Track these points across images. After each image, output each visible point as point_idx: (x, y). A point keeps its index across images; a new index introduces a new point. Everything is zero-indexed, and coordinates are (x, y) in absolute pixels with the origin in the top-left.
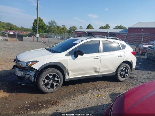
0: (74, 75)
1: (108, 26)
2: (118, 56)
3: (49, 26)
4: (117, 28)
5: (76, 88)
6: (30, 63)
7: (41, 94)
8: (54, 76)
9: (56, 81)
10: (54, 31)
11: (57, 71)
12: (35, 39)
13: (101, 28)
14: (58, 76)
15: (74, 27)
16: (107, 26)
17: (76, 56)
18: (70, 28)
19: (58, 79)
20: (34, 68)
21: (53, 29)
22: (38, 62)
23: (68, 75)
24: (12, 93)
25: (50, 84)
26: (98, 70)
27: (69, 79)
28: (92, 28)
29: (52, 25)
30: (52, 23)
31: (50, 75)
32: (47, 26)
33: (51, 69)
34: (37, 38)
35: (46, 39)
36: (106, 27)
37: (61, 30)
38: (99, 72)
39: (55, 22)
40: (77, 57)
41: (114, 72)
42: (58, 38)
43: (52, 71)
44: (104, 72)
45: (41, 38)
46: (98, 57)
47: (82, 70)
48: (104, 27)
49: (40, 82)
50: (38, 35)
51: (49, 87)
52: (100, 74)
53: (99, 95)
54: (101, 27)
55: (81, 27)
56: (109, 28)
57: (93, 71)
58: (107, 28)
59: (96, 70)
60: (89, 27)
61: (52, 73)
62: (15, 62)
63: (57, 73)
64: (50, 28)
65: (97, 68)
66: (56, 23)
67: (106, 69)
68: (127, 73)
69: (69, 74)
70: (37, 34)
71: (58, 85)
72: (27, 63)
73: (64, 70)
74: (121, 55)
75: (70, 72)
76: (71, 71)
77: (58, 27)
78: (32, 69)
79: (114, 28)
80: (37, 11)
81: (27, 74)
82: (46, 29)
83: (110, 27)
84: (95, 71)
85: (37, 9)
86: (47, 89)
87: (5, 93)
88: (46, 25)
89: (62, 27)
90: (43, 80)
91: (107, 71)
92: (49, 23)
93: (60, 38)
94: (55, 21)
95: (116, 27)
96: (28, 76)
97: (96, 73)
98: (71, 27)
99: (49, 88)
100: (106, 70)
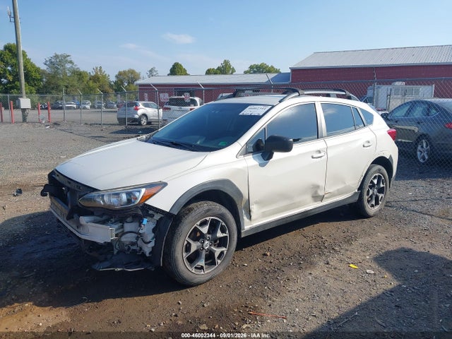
0: (264, 215)
1: (230, 67)
2: (364, 146)
3: (48, 71)
4: (255, 72)
5: (268, 254)
6: (139, 192)
7: (178, 292)
8: (214, 226)
9: (218, 241)
10: (67, 87)
11: (220, 209)
12: (17, 114)
13: (209, 72)
14: (223, 224)
15: (132, 72)
16: (226, 65)
17: (267, 156)
18: (116, 76)
19: (225, 235)
20: (156, 208)
21: (62, 80)
22: (165, 184)
23: (250, 218)
24: (79, 306)
25: (204, 253)
26: (321, 193)
27: (252, 229)
28: (184, 72)
29: (58, 69)
30: (58, 62)
31: (203, 224)
32: (43, 72)
33: (205, 205)
34: (24, 110)
35: (56, 115)
36: (225, 69)
37: (91, 83)
38: (322, 198)
39: (68, 59)
40: (270, 157)
41: (356, 193)
42: (85, 108)
43: (209, 210)
44: (333, 195)
45: (36, 112)
46: (319, 152)
47: (283, 196)
48: (219, 68)
49: (176, 253)
50: (25, 103)
51: (202, 263)
52: (325, 202)
53: (351, 265)
54: (209, 70)
55: (152, 72)
56: (232, 73)
57: (308, 197)
58: (226, 73)
59: (316, 192)
60: (176, 70)
61: (207, 219)
62: (46, 195)
63: (222, 216)
64: (53, 77)
65: (318, 187)
66: (71, 62)
67: (338, 188)
68: (381, 190)
69: (252, 214)
70: (22, 97)
71: (225, 253)
72: (129, 194)
73: (237, 203)
74: (369, 142)
75: (254, 208)
76: (256, 203)
77: (80, 75)
78: (151, 212)
79: (246, 73)
80: (15, 22)
81: (124, 233)
82: (41, 80)
83: (233, 71)
84: (313, 197)
85: (12, 15)
86: (198, 272)
87: (47, 308)
88: (37, 70)
89: (92, 74)
90: (186, 242)
91: (340, 193)
92: (48, 63)
93: (91, 107)
94: (69, 56)
95: (251, 67)
96: (128, 239)
97: (316, 201)
98: (120, 74)
99: (202, 268)
100: (338, 190)
